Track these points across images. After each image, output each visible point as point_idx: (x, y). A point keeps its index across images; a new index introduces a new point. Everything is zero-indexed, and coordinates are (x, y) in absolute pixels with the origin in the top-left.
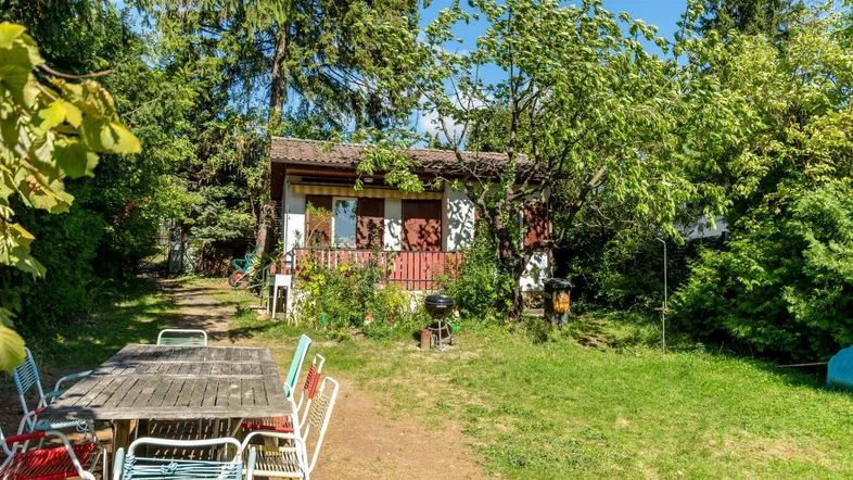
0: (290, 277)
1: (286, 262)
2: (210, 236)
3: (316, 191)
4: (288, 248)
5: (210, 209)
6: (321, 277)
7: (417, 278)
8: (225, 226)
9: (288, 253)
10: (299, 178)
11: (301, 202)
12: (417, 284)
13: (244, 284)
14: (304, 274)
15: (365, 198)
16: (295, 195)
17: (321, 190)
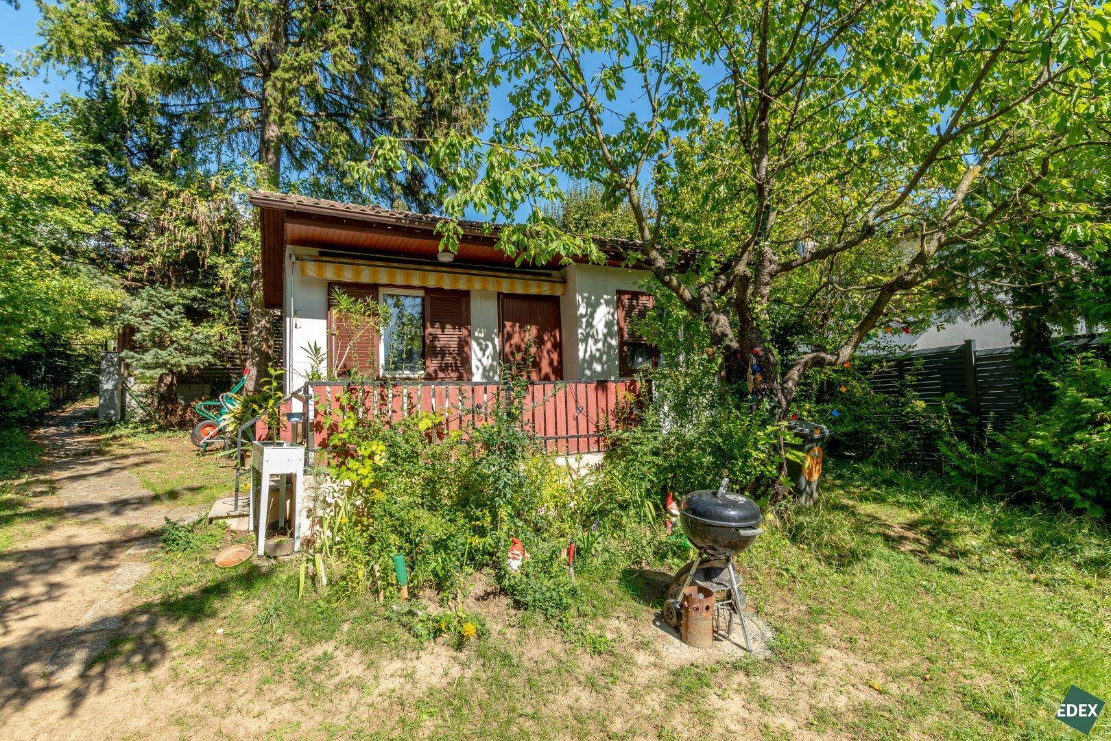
0: (300, 451)
1: (290, 416)
2: (157, 366)
3: (348, 275)
4: (296, 382)
5: (156, 321)
6: (378, 447)
7: (562, 432)
8: (186, 350)
9: (295, 394)
10: (314, 251)
11: (319, 296)
12: (562, 443)
13: (219, 443)
14: (335, 441)
15: (439, 290)
16: (306, 282)
17: (357, 273)
